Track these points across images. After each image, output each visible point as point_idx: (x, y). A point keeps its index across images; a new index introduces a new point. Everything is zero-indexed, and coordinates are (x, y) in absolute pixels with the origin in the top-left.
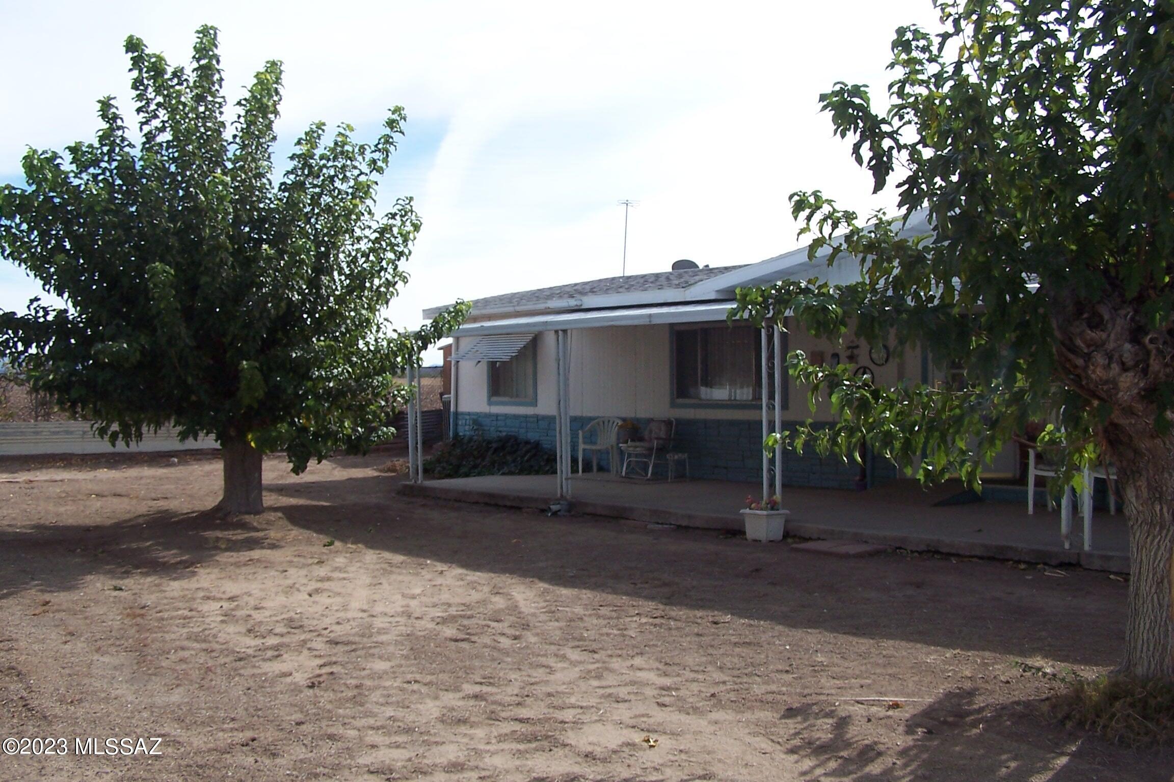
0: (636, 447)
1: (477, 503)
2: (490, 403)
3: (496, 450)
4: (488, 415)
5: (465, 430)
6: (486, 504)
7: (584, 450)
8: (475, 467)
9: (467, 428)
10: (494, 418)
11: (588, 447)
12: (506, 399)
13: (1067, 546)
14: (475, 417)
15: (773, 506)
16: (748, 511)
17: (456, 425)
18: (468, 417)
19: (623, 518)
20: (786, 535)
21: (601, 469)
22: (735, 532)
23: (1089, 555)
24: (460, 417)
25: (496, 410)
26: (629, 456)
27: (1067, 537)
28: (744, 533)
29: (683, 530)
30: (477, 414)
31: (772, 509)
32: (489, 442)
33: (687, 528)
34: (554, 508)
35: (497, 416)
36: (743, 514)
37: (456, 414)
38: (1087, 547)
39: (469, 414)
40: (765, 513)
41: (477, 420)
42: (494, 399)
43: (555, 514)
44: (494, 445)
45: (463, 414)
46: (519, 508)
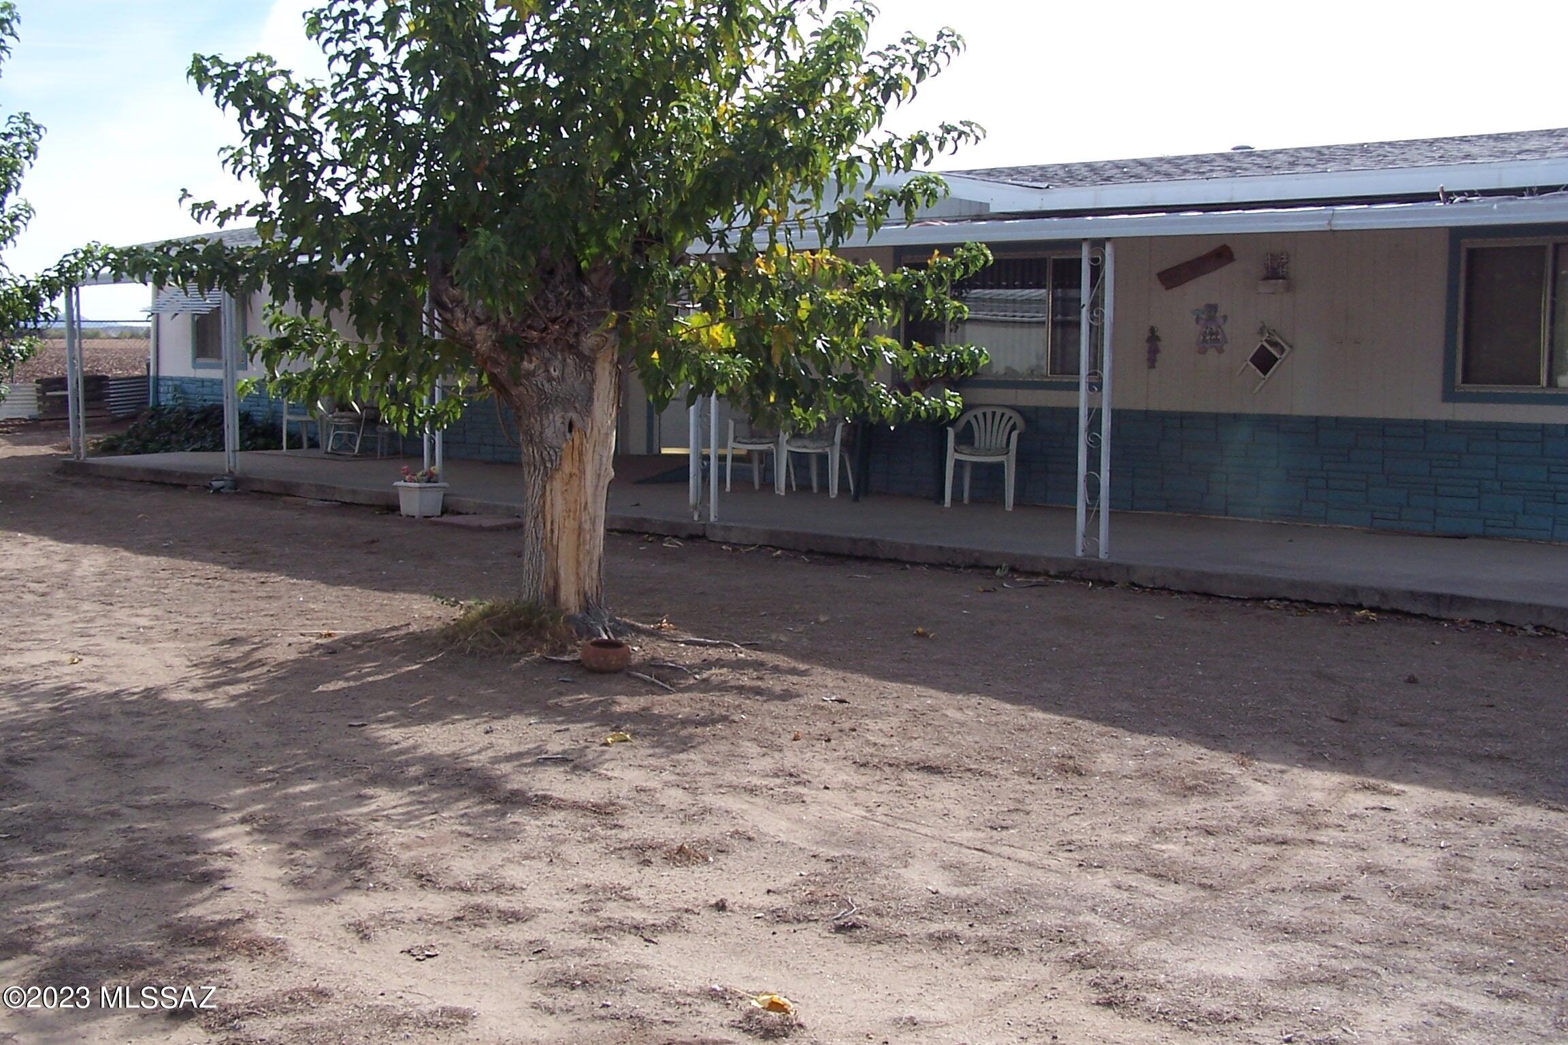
0: (342, 417)
1: (142, 481)
2: (195, 366)
3: (198, 422)
4: (193, 381)
5: (166, 399)
6: (153, 482)
7: (289, 422)
8: (168, 442)
9: (170, 396)
10: (200, 384)
11: (292, 418)
12: (213, 361)
13: (696, 518)
14: (178, 383)
15: (430, 478)
16: (402, 483)
17: (157, 392)
18: (170, 383)
19: (289, 495)
20: (445, 511)
21: (314, 444)
22: (392, 508)
23: (713, 526)
24: (162, 383)
25: (202, 374)
26: (337, 427)
27: (695, 508)
28: (398, 508)
29: (346, 507)
30: (181, 379)
31: (429, 481)
32: (191, 413)
33: (351, 504)
34: (216, 484)
35: (203, 381)
36: (396, 487)
37: (157, 379)
38: (712, 518)
39: (172, 379)
40: (417, 485)
41: (180, 386)
42: (201, 361)
43: (218, 491)
44: (196, 417)
45: (165, 378)
46: (184, 486)
